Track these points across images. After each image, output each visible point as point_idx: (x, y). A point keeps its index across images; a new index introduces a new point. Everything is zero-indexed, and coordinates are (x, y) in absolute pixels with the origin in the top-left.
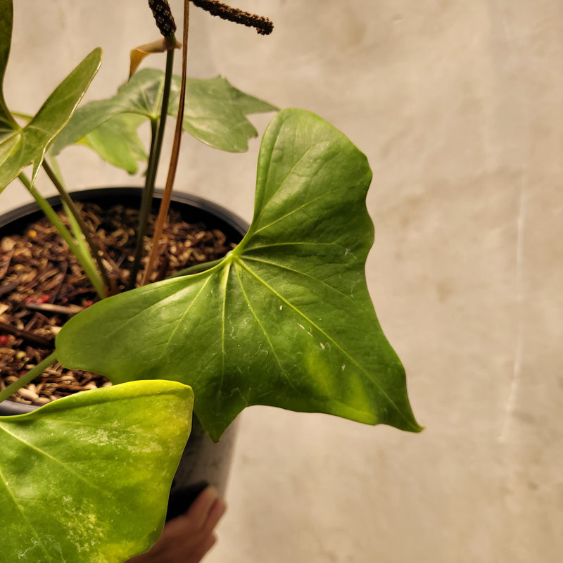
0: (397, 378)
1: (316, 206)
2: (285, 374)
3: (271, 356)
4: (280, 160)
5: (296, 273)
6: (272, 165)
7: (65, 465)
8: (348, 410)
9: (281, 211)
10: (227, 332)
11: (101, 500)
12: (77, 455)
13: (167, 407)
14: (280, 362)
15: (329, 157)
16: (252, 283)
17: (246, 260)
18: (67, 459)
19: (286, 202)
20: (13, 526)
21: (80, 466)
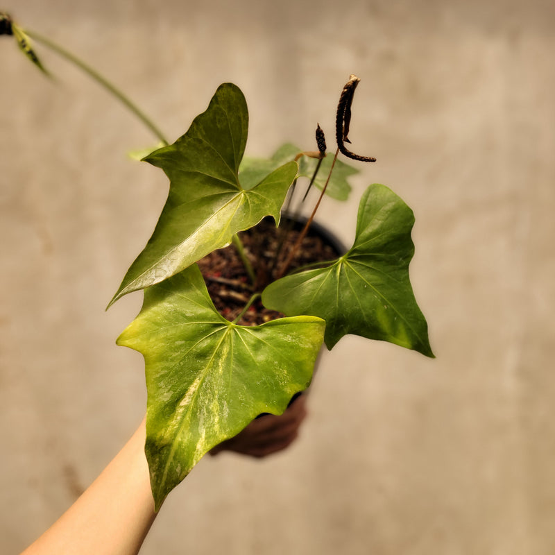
0: (423, 327)
1: (386, 236)
2: (366, 319)
3: (360, 310)
4: (369, 211)
5: (374, 269)
6: (365, 214)
7: (275, 348)
8: (398, 341)
9: (368, 238)
10: (339, 297)
11: (289, 365)
12: (280, 345)
13: (315, 328)
14: (364, 313)
15: (394, 211)
16: (351, 273)
17: (349, 262)
18: (275, 346)
19: (371, 233)
20: (255, 372)
21: (281, 350)
